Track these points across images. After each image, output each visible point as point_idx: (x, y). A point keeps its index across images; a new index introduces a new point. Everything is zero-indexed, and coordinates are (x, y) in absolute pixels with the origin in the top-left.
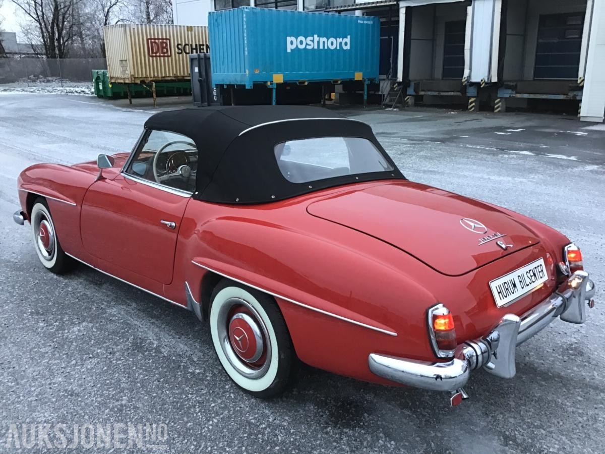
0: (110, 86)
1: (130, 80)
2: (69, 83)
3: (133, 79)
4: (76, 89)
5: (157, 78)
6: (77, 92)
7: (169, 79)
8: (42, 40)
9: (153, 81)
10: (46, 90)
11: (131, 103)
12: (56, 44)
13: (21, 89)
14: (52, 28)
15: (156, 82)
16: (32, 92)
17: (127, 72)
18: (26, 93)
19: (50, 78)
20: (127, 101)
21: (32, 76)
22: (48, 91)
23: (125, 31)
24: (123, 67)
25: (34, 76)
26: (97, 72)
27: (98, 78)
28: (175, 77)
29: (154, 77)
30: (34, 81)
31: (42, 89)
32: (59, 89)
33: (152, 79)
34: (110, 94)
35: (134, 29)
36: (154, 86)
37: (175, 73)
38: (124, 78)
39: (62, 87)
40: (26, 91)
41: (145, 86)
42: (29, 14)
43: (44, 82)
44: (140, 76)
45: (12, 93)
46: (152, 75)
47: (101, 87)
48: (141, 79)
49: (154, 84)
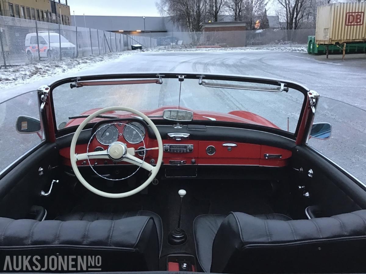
0: (317, 46)
1: (328, 42)
2: (297, 45)
3: (330, 41)
4: (299, 48)
5: (349, 41)
6: (298, 50)
7: (358, 41)
8: (286, 19)
9: (345, 42)
10: (280, 49)
11: (327, 57)
12: (294, 21)
13: (267, 48)
14: (293, 11)
15: (347, 43)
16: (272, 50)
17: (327, 37)
18: (268, 50)
19: (286, 42)
20: (325, 56)
21: (277, 41)
22: (281, 50)
23: (331, 8)
24: (325, 33)
25: (278, 41)
26: (311, 37)
27: (311, 41)
28: (363, 39)
29: (347, 39)
30: (277, 44)
31: (278, 48)
32: (288, 48)
33: (345, 41)
34: (316, 52)
35: (338, 6)
36: (345, 46)
37: (363, 36)
38: (325, 41)
39: (291, 47)
40: (269, 50)
41: (338, 46)
42: (281, 3)
43: (282, 44)
44: (336, 39)
45: (261, 50)
46: (345, 39)
47: (311, 47)
48: (336, 41)
49: (345, 44)
